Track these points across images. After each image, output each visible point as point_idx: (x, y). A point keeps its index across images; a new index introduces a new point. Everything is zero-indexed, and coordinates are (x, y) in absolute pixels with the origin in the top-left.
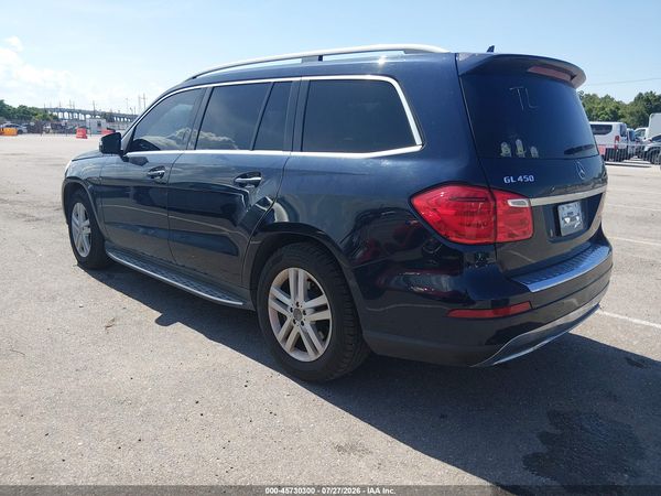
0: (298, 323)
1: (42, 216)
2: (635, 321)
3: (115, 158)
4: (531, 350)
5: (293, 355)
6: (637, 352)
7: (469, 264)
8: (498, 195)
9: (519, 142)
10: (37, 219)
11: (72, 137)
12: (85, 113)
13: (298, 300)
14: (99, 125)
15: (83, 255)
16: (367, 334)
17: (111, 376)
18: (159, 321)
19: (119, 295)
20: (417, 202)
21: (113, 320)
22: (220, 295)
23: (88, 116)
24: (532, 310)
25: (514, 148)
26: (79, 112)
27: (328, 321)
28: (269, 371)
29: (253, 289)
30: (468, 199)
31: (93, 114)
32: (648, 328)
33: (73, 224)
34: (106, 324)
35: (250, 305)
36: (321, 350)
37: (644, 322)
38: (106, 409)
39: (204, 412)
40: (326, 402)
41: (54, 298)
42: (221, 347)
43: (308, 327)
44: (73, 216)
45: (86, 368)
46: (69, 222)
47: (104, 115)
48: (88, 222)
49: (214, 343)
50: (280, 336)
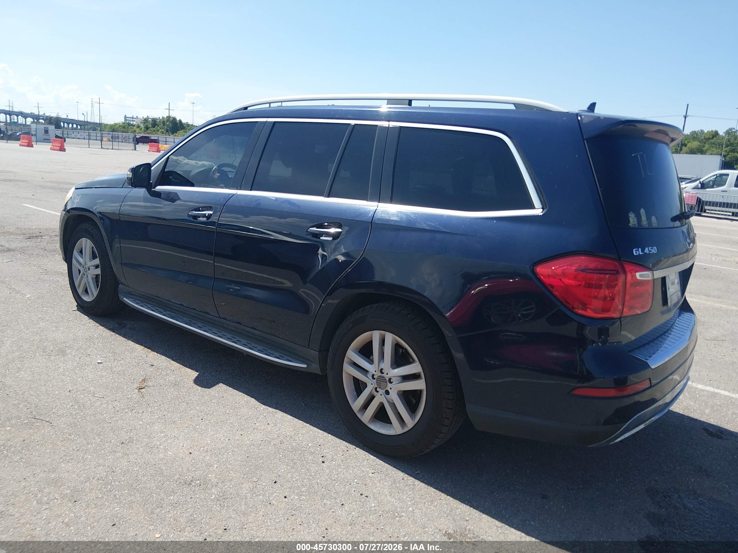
0: (381, 391)
1: (13, 246)
2: (700, 386)
3: (142, 192)
4: (642, 426)
5: (373, 427)
6: (712, 422)
7: (593, 342)
8: (628, 267)
9: (642, 211)
10: (9, 250)
11: (14, 145)
12: (25, 116)
13: (382, 366)
14: (46, 131)
15: (87, 299)
16: (471, 409)
17: (166, 450)
18: (198, 381)
19: (139, 348)
20: (540, 270)
21: (144, 380)
22: (277, 354)
23: (29, 120)
24: (651, 387)
25: (639, 217)
26: (18, 114)
27: (421, 391)
28: (343, 445)
29: (324, 350)
30: (596, 271)
31: (36, 118)
32: (714, 395)
33: (74, 261)
34: (136, 385)
35: (316, 368)
36: (410, 423)
37: (708, 388)
38: (174, 492)
39: (286, 494)
40: (417, 482)
41: (63, 352)
42: (280, 415)
43: (394, 396)
44: (76, 253)
45: (131, 440)
46: (68, 258)
47: (50, 120)
48: (97, 261)
49: (270, 409)
50: (356, 405)
